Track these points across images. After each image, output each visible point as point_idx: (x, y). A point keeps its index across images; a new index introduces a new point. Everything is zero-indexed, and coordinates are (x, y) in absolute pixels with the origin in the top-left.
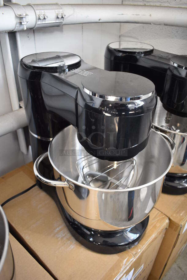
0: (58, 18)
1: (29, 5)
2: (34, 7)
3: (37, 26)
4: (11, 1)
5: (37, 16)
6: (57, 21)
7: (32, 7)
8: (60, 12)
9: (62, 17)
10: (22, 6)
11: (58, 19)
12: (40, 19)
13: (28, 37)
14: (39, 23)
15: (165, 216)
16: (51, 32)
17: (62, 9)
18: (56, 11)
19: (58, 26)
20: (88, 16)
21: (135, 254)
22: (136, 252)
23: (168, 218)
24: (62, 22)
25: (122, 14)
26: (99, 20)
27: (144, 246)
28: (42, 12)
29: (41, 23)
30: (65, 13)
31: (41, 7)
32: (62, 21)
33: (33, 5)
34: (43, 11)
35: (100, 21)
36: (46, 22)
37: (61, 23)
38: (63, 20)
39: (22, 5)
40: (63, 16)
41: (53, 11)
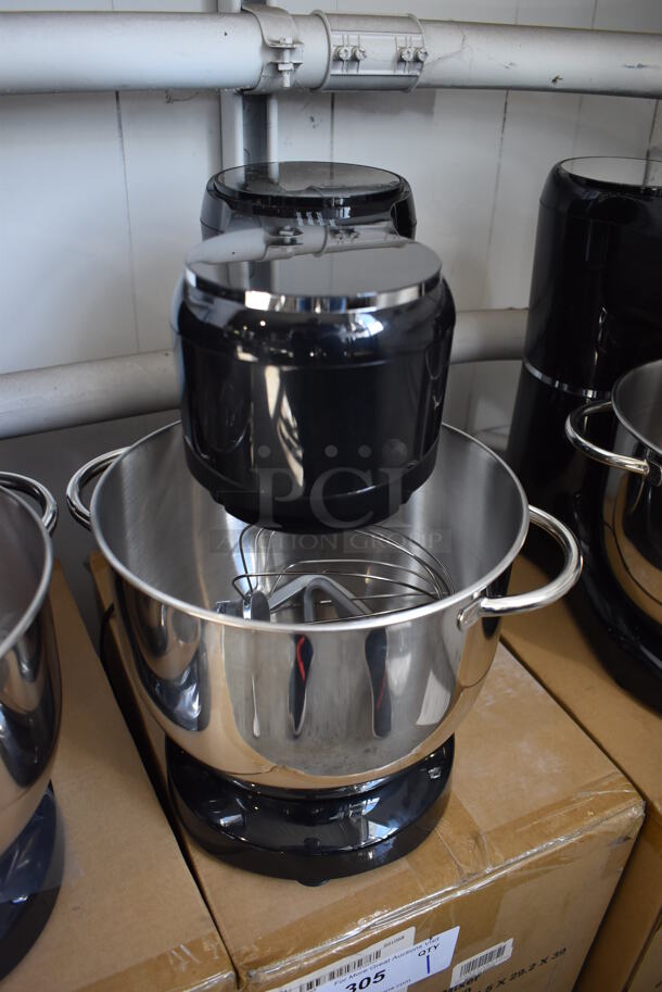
0: (401, 60)
1: (317, 15)
2: (328, 24)
3: (329, 80)
4: (265, 3)
5: (333, 49)
6: (401, 72)
7: (323, 20)
8: (411, 42)
9: (417, 60)
10: (293, 16)
11: (403, 65)
12: (341, 60)
13: (312, 119)
14: (338, 72)
15: (634, 791)
16: (394, 110)
17: (420, 33)
18: (401, 38)
19: (404, 89)
20: (511, 64)
21: (469, 875)
22: (474, 871)
23: (643, 803)
24: (416, 76)
25: (640, 66)
26: (554, 81)
27: (512, 860)
28: (351, 37)
29: (345, 72)
30: (428, 48)
31: (352, 24)
32: (418, 74)
33: (327, 15)
34: (353, 37)
35: (559, 85)
36: (361, 72)
37: (413, 79)
38: (421, 70)
39: (291, 12)
40: (421, 57)
41: (391, 38)
